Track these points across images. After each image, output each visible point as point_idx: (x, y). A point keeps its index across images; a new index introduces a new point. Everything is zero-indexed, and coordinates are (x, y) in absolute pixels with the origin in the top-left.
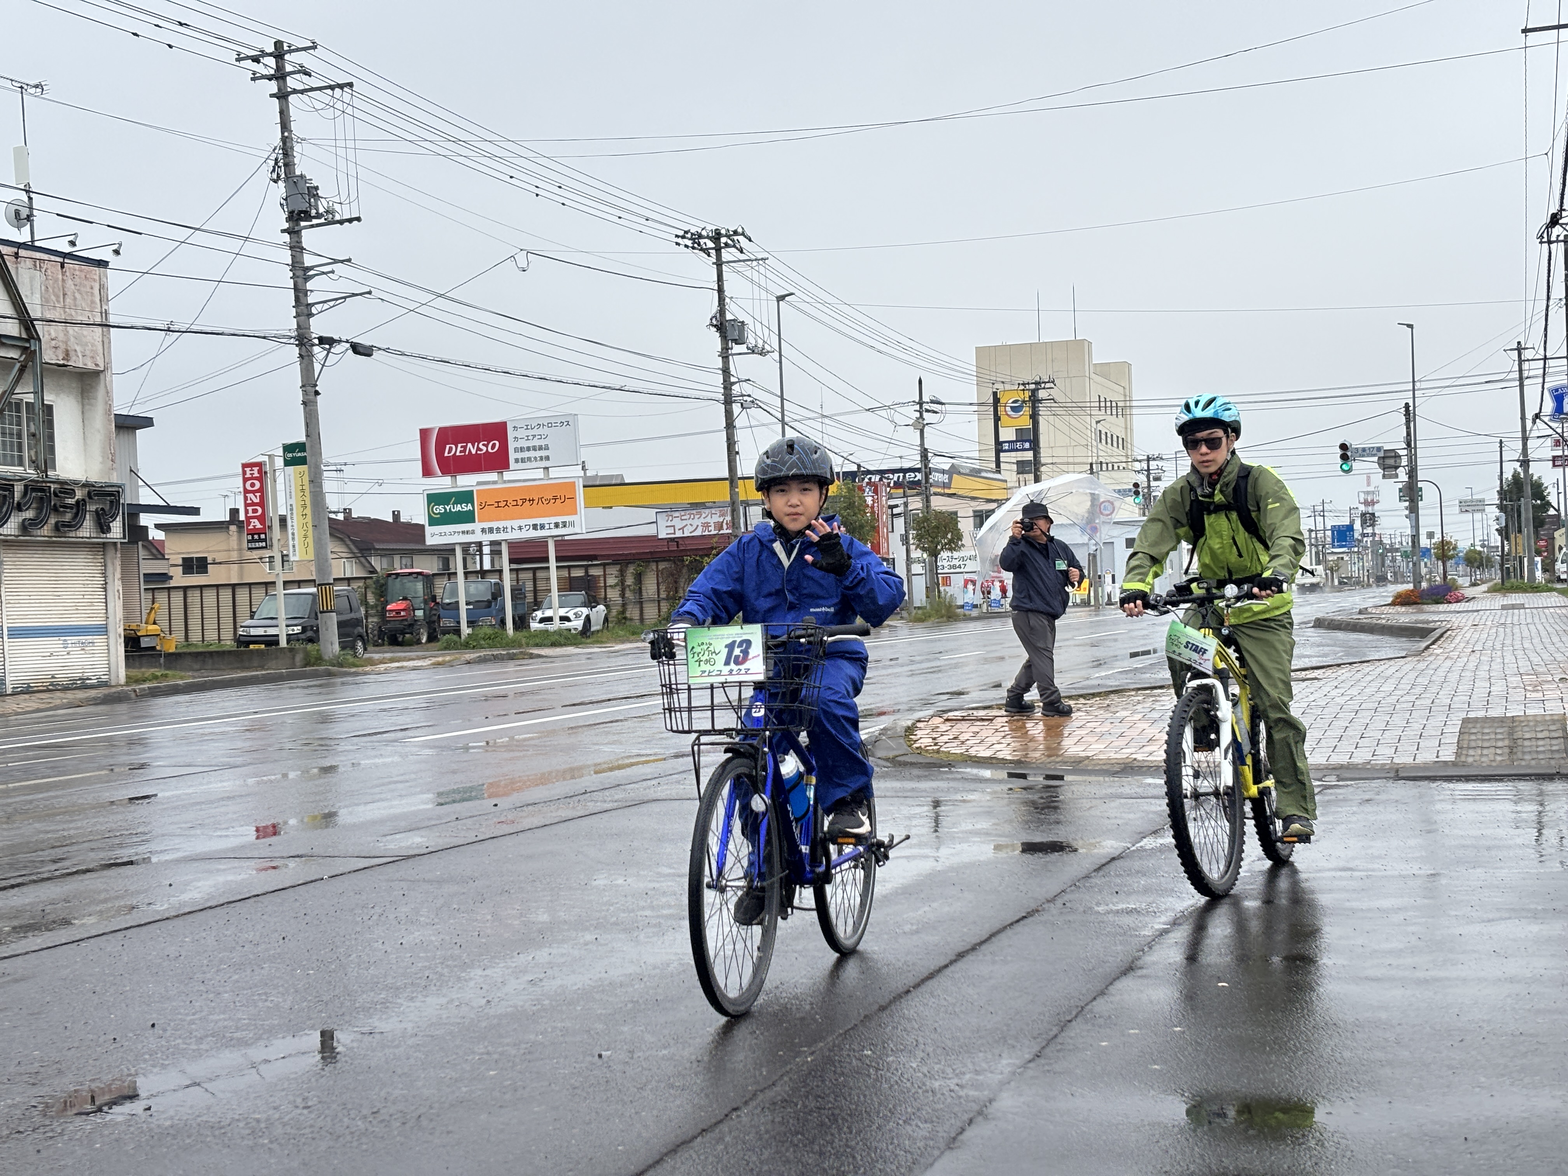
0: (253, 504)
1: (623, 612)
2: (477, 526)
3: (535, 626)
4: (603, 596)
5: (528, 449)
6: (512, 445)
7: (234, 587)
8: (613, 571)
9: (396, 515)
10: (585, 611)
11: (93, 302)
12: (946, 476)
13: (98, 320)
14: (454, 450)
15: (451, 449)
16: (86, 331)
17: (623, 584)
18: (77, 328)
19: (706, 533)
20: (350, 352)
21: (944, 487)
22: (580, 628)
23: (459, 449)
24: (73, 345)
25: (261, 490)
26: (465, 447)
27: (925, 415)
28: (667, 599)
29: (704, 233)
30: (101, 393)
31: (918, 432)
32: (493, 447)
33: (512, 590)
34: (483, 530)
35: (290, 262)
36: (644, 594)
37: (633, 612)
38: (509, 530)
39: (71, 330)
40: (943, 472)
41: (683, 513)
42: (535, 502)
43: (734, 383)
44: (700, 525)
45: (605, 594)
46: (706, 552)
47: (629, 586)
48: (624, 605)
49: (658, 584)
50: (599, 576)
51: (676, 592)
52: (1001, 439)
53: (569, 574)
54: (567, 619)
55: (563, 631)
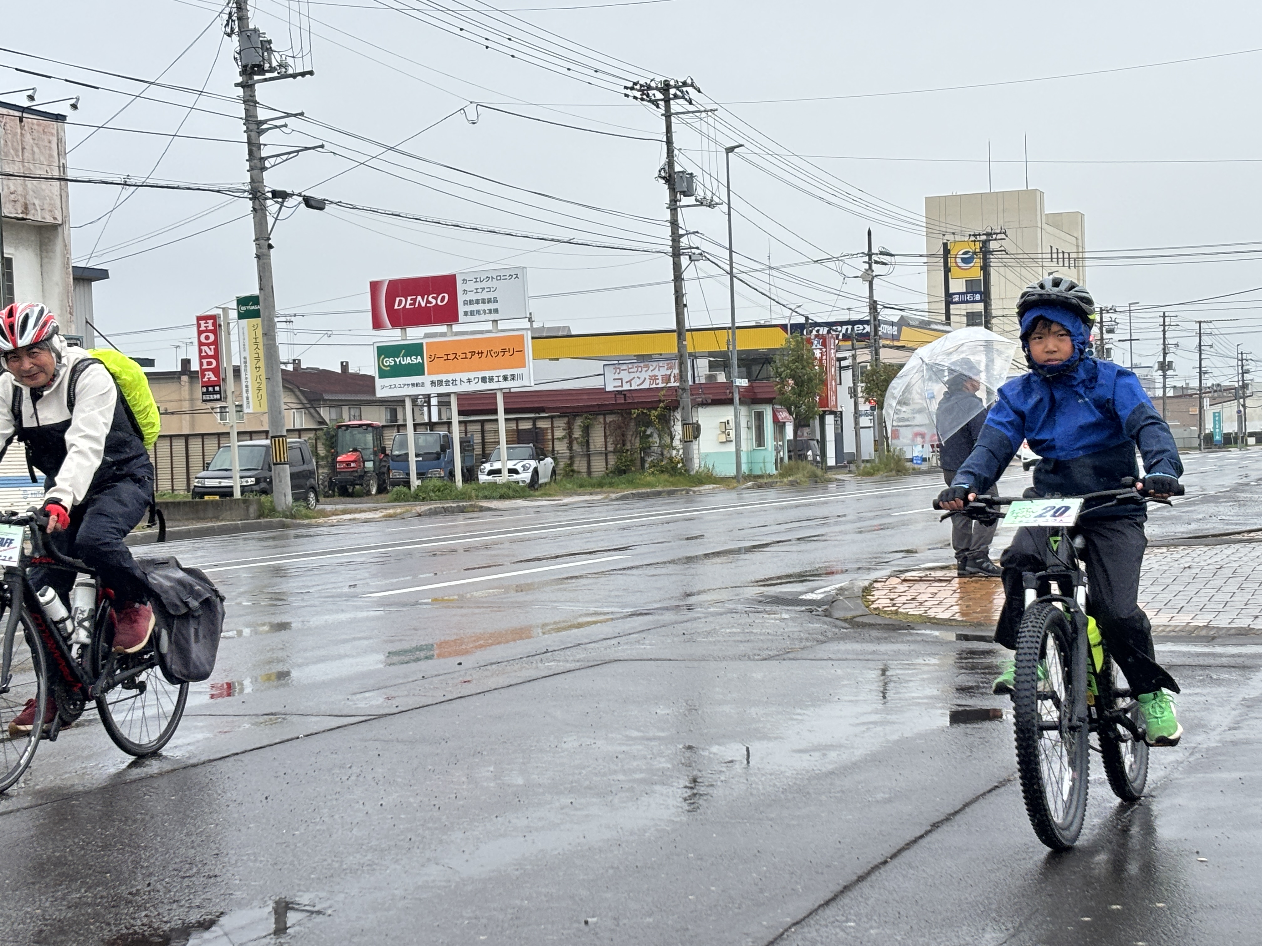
0: (208, 356)
1: (571, 465)
2: (426, 379)
3: (483, 478)
4: (550, 449)
5: (477, 302)
6: (461, 298)
7: (187, 437)
8: (561, 423)
9: (344, 366)
10: (533, 463)
11: (51, 156)
12: (895, 328)
13: (56, 174)
14: (404, 303)
15: (400, 302)
16: (44, 185)
17: (570, 437)
18: (35, 182)
19: (654, 386)
20: (303, 205)
21: (893, 340)
22: (528, 481)
23: (409, 302)
24: (32, 199)
25: (216, 343)
26: (415, 300)
27: (874, 266)
28: (615, 452)
29: (653, 84)
30: (59, 247)
31: (867, 284)
32: (443, 299)
33: (461, 443)
34: (433, 383)
35: (244, 116)
36: (592, 447)
37: (580, 465)
38: (458, 382)
39: (30, 183)
40: (892, 324)
41: (630, 366)
42: (485, 355)
43: (683, 235)
44: (648, 377)
45: (553, 447)
46: (653, 405)
47: (576, 439)
48: (571, 458)
49: (606, 437)
50: (547, 429)
51: (624, 445)
52: (951, 291)
53: (517, 426)
54: (516, 472)
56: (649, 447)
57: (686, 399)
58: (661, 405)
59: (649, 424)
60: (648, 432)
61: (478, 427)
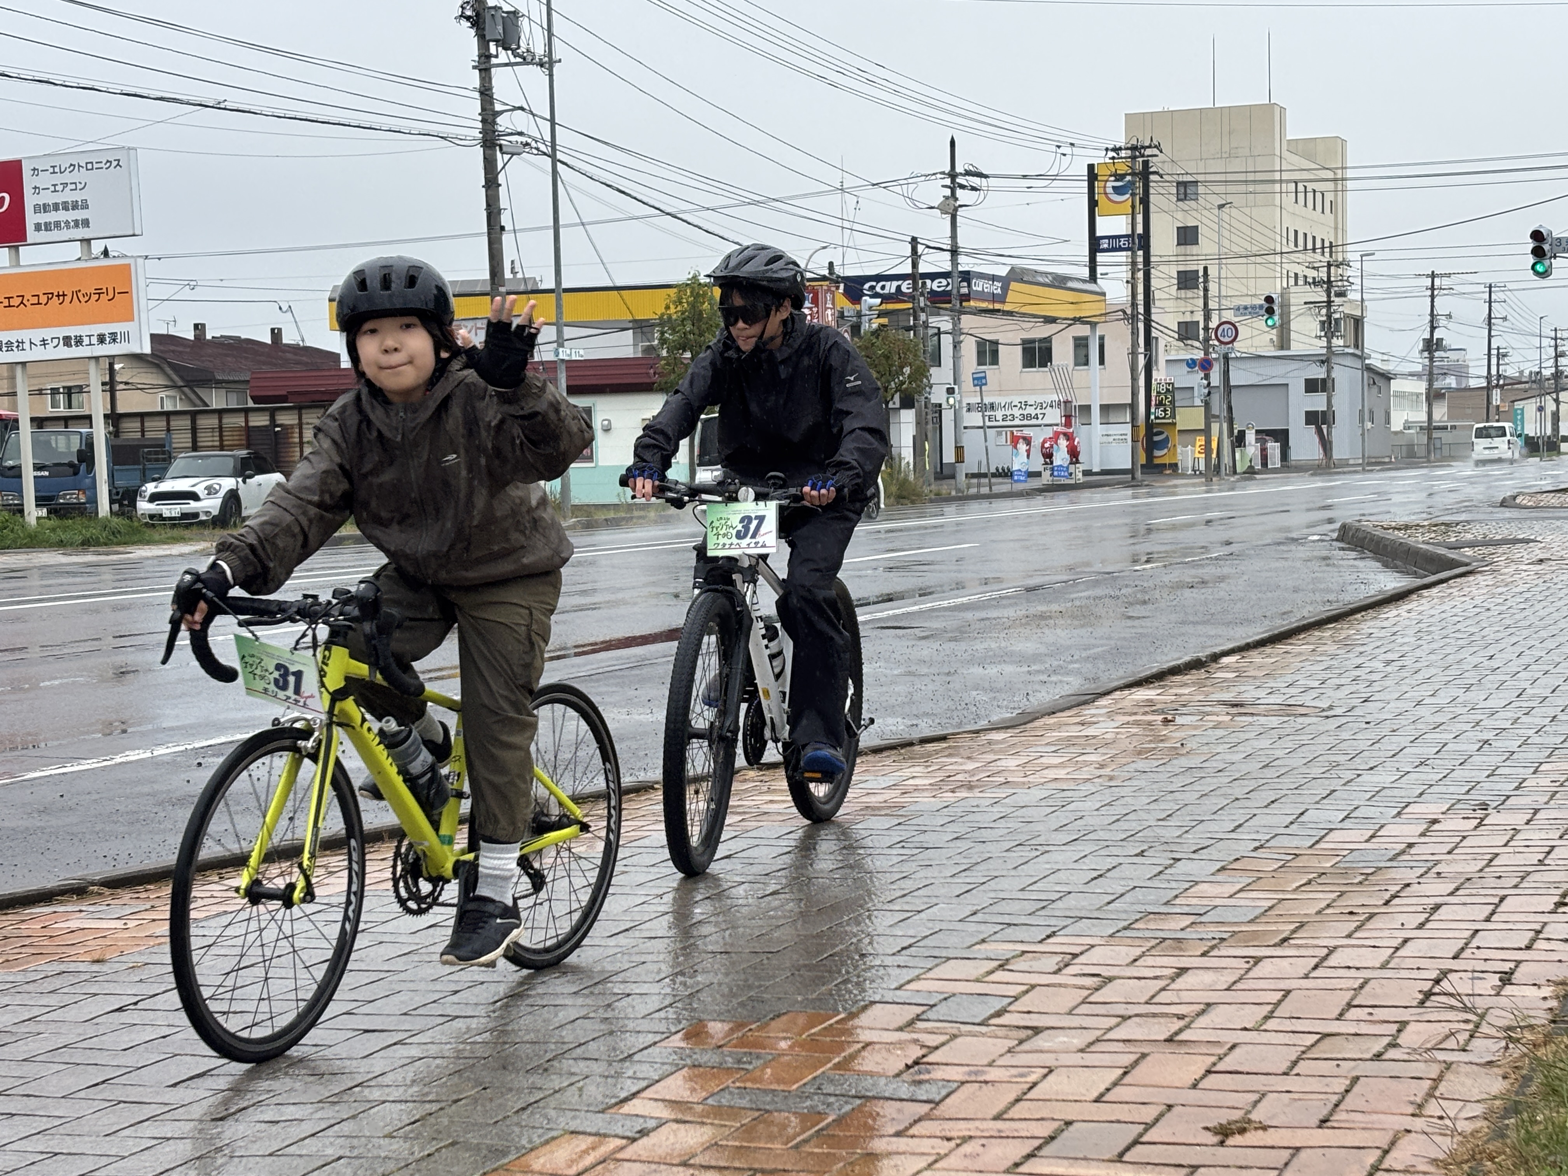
3: (144, 506)
5: (56, 207)
6: (30, 200)
9: (276, 334)
10: (229, 483)
12: (1000, 285)
21: (994, 302)
22: (215, 512)
27: (959, 192)
31: (948, 218)
32: (2, 203)
38: (27, 346)
40: (994, 278)
42: (68, 299)
43: (501, 112)
52: (1099, 233)
53: (247, 421)
54: (194, 497)
55: (185, 516)
61: (186, 422)
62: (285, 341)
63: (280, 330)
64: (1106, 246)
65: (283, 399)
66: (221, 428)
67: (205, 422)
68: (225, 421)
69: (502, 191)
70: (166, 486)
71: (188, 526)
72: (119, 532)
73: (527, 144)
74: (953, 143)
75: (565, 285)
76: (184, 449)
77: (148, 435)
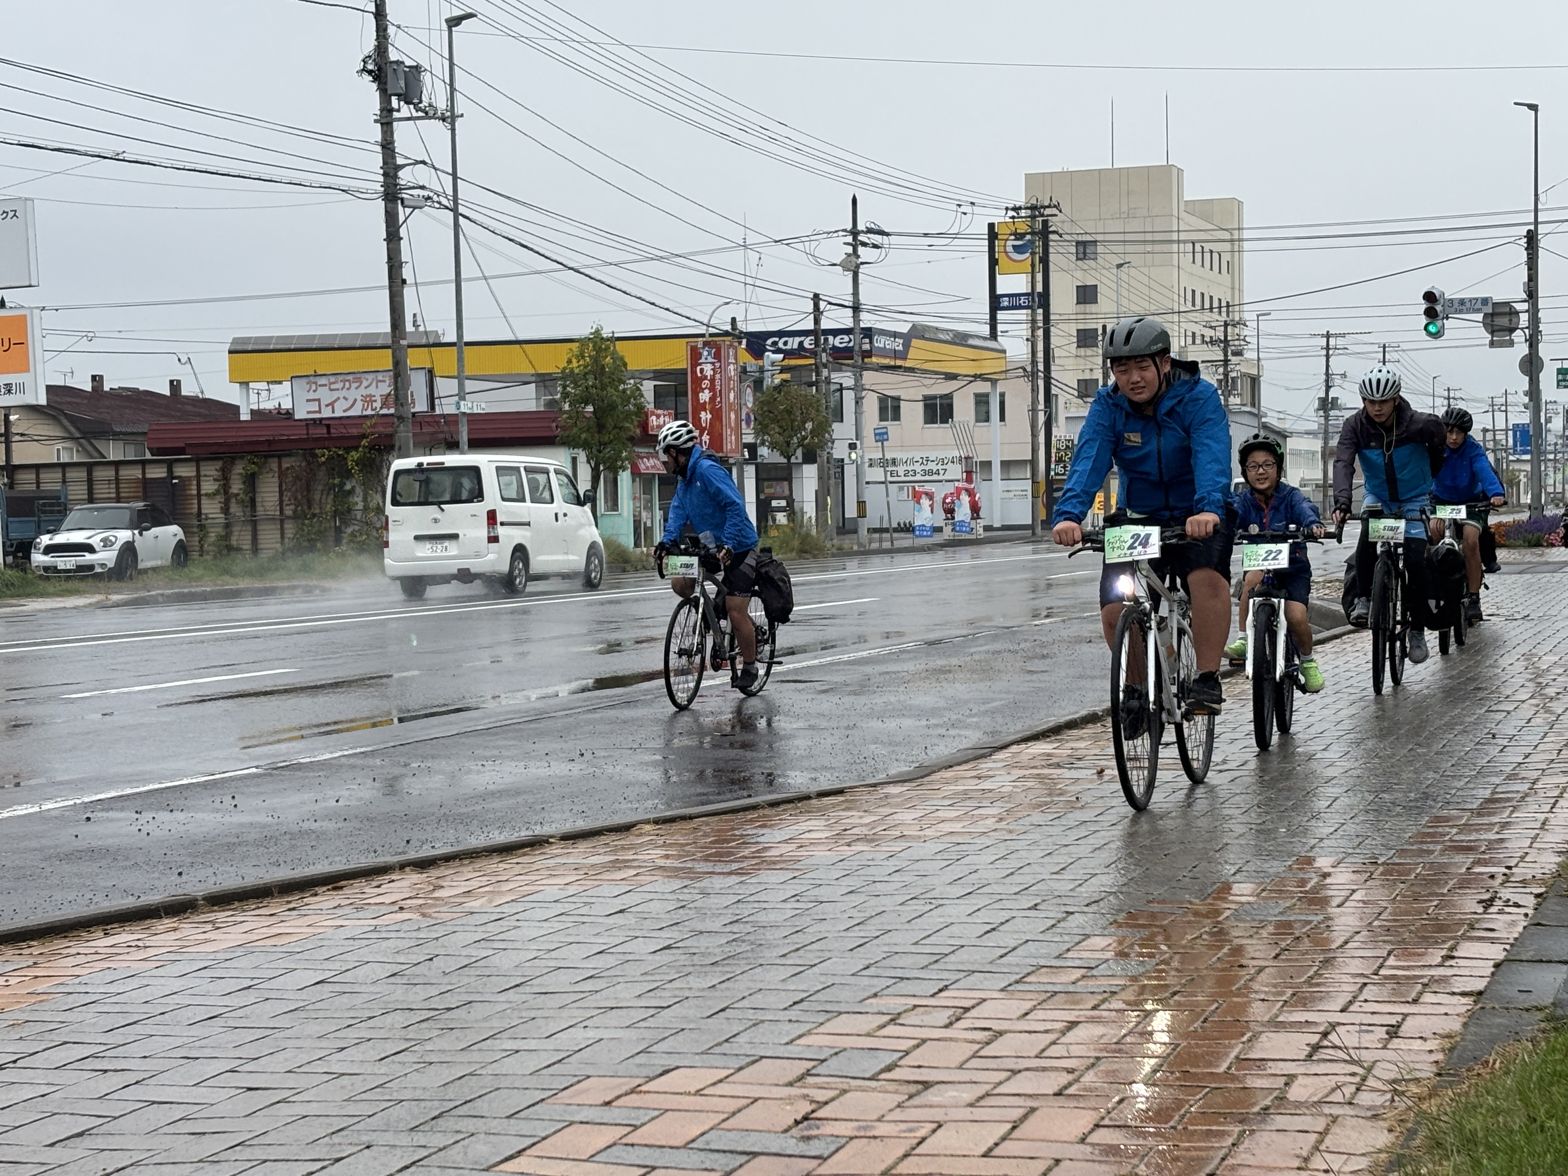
1: (227, 537)
3: (38, 558)
4: (195, 511)
8: (211, 470)
9: (175, 385)
10: (124, 535)
12: (901, 341)
17: (226, 493)
19: (369, 412)
21: (895, 358)
27: (861, 250)
28: (295, 517)
31: (850, 275)
36: (260, 509)
37: (241, 538)
40: (895, 335)
41: (332, 379)
43: (403, 166)
44: (359, 398)
45: (199, 508)
46: (351, 443)
47: (237, 495)
48: (227, 526)
49: (281, 493)
50: (189, 478)
51: (309, 508)
52: (999, 291)
53: (144, 473)
54: (90, 549)
55: (80, 568)
56: (349, 511)
57: (405, 434)
58: (364, 442)
59: (347, 474)
60: (348, 487)
61: (82, 474)
62: (185, 392)
63: (179, 382)
64: (1006, 304)
65: (181, 451)
66: (117, 480)
67: (102, 474)
68: (121, 473)
69: (404, 244)
70: (61, 538)
71: (83, 578)
72: (13, 584)
73: (429, 198)
74: (854, 201)
75: (467, 338)
76: (80, 501)
77: (43, 487)
